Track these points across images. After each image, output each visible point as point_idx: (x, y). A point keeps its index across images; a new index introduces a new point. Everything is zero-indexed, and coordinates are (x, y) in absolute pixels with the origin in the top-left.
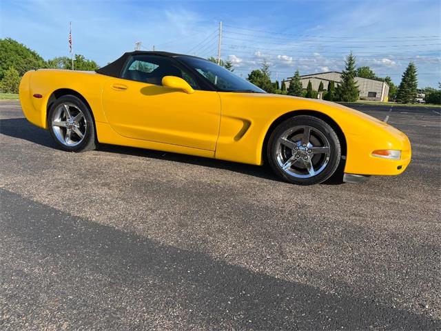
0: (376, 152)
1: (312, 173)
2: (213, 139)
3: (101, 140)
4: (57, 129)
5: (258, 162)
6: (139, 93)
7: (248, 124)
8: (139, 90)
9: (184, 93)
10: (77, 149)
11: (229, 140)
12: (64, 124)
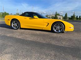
0: (70, 27)
2: (42, 26)
3: (21, 27)
5: (50, 30)
8: (29, 18)
11: (45, 26)
12: (14, 25)
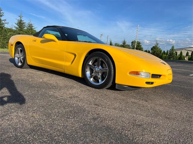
1: (101, 82)
3: (29, 63)
4: (16, 58)
5: (80, 75)
6: (40, 42)
7: (75, 55)
8: (40, 41)
9: (55, 42)
10: (21, 67)
11: (69, 64)
12: (18, 56)
